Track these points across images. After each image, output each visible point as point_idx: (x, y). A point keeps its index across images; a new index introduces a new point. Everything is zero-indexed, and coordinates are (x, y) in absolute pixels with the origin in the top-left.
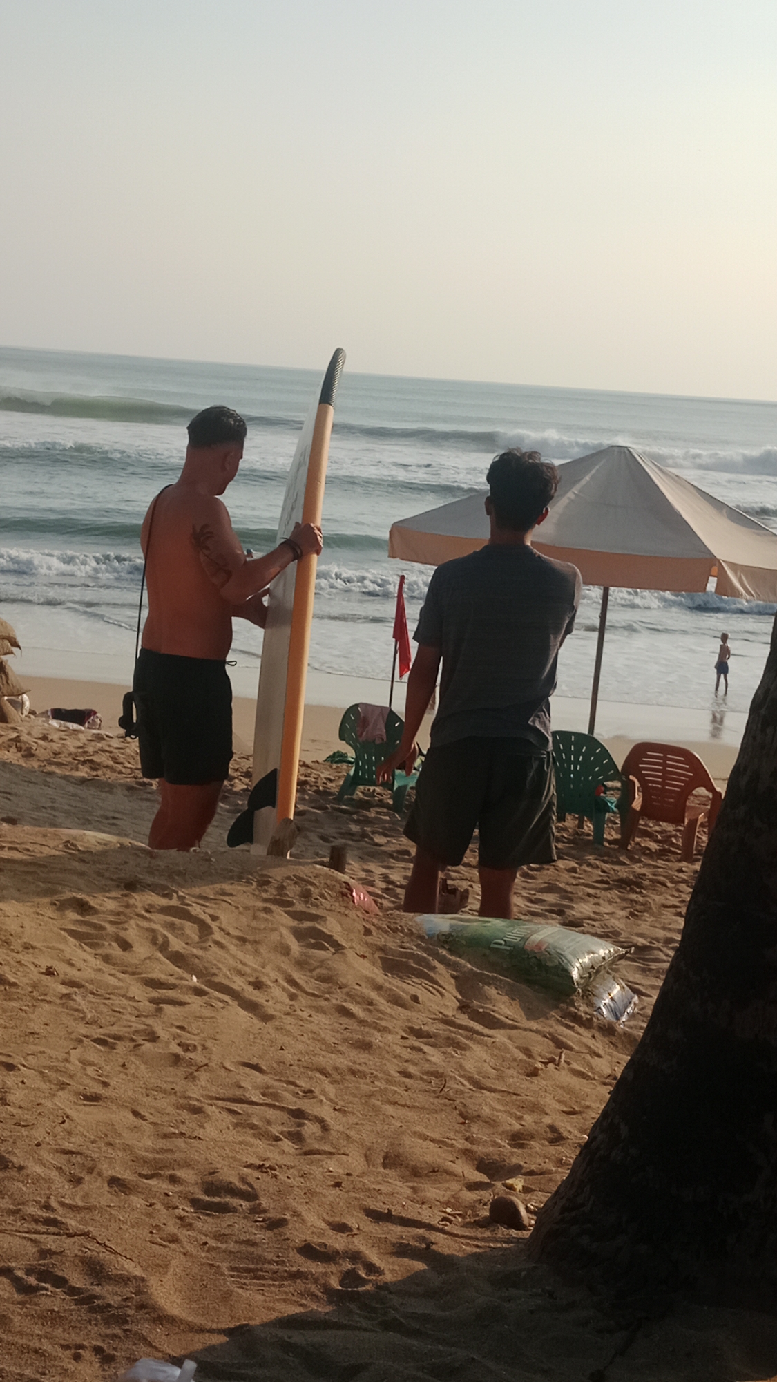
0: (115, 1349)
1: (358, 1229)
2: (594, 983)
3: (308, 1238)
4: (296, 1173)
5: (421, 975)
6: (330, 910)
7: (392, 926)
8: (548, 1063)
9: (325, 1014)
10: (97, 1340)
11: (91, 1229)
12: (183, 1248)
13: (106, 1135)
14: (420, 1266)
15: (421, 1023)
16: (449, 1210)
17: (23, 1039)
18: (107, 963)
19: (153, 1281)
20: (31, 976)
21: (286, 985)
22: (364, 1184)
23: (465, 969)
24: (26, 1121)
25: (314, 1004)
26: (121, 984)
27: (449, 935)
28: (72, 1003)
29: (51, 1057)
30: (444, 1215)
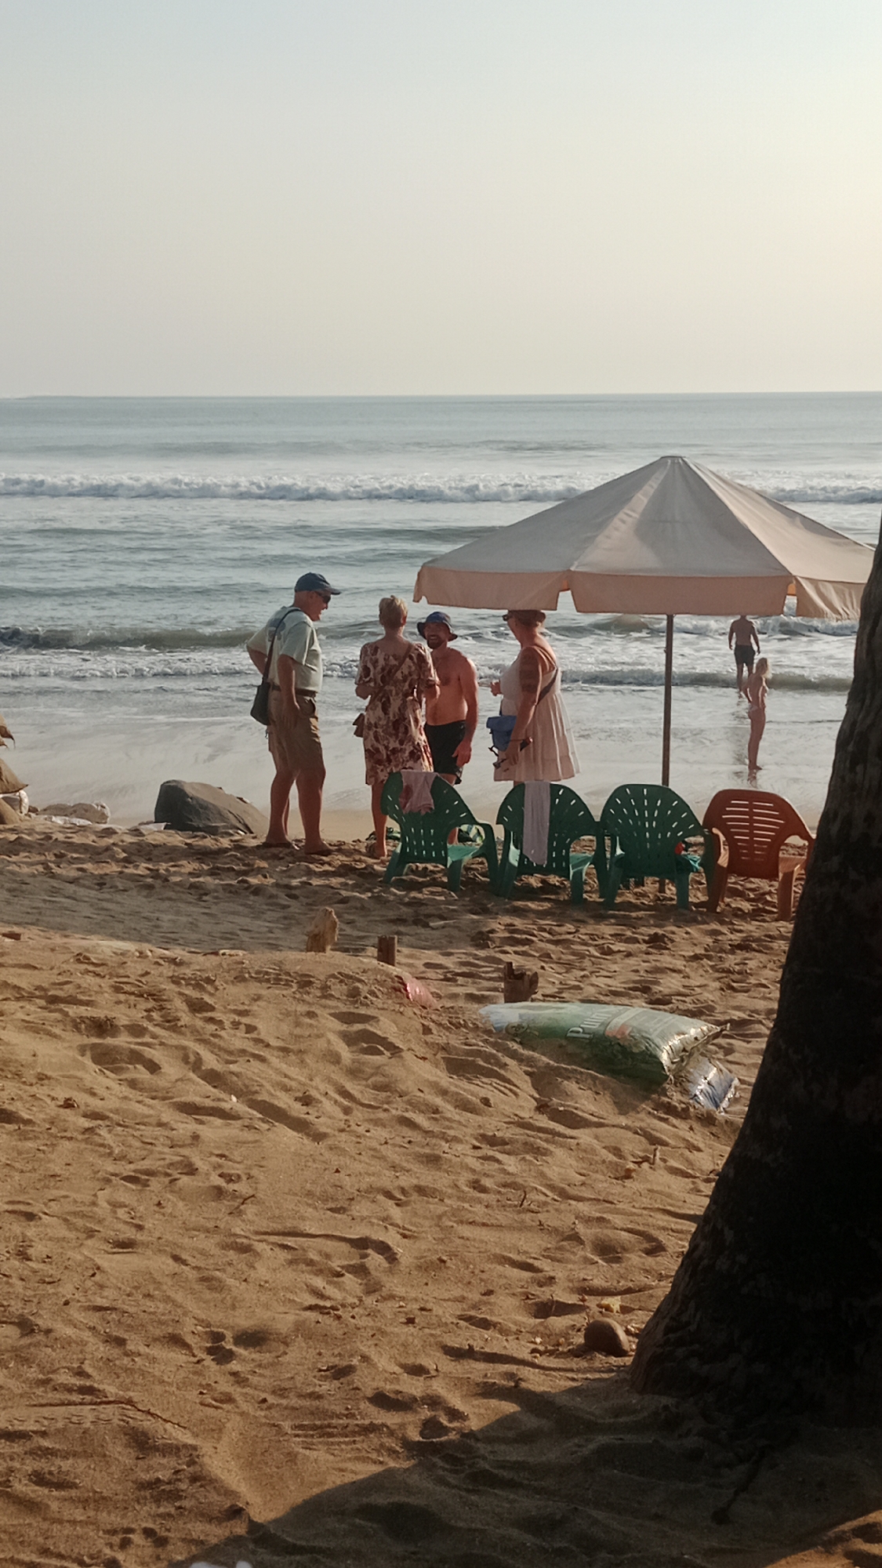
0: (168, 1530)
1: (437, 1370)
2: (688, 1068)
3: (381, 1384)
4: (362, 1311)
5: (491, 1074)
6: (383, 1009)
7: (454, 1021)
8: (641, 1162)
9: (385, 1127)
10: (147, 1521)
11: (131, 1394)
12: (238, 1407)
13: (143, 1286)
14: (510, 1408)
15: (494, 1129)
16: (538, 1340)
17: (43, 1183)
18: (135, 1089)
19: (206, 1447)
20: (48, 1111)
21: (338, 1097)
22: (440, 1317)
23: (540, 1064)
24: (51, 1276)
25: (372, 1116)
26: (151, 1112)
27: (519, 1027)
28: (96, 1138)
29: (75, 1202)
30: (533, 1346)
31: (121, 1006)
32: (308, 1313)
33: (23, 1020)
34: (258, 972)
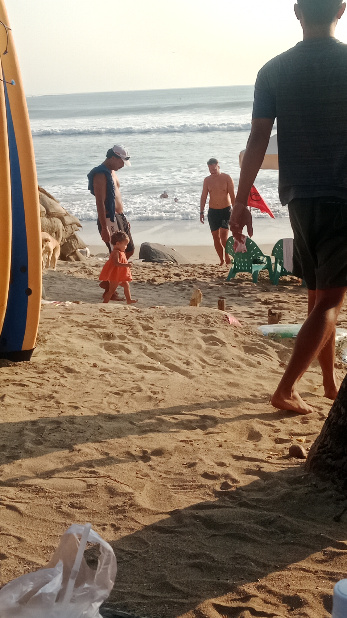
0: (120, 524)
1: (229, 464)
2: (342, 349)
3: (206, 470)
4: (202, 442)
5: (262, 352)
6: (219, 328)
7: (247, 332)
9: (218, 373)
10: (112, 521)
11: (109, 474)
12: (150, 478)
13: (118, 433)
14: (256, 478)
15: (262, 373)
16: (271, 453)
17: (82, 395)
18: (121, 360)
19: (136, 494)
20: (87, 368)
21: (200, 362)
22: (232, 444)
23: (281, 348)
24: (82, 430)
25: (214, 369)
26: (127, 368)
27: (274, 334)
28: (104, 378)
29: (94, 402)
30: (269, 455)
31: (117, 328)
32: (181, 443)
33: (79, 334)
34: (170, 315)
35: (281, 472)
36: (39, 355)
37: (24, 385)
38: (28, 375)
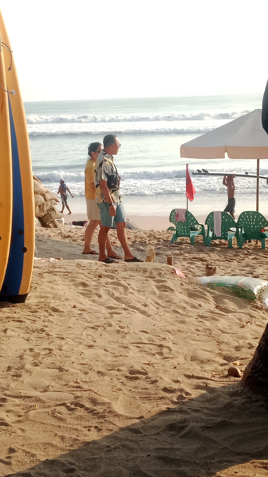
0: (102, 427)
1: (183, 381)
2: (262, 295)
3: (165, 386)
4: (161, 365)
5: (201, 297)
6: (168, 278)
7: (190, 282)
8: (248, 323)
9: (169, 313)
10: (96, 424)
11: (91, 388)
12: (123, 392)
13: (96, 358)
14: (204, 392)
15: (202, 313)
16: (214, 373)
17: (66, 329)
18: (94, 302)
19: (113, 403)
20: (68, 309)
21: (155, 305)
22: (184, 366)
23: (216, 294)
24: (68, 355)
25: (165, 310)
26: (99, 309)
27: (210, 283)
28: (82, 316)
29: (76, 334)
30: (212, 375)
32: (144, 365)
34: (130, 268)
35: (224, 387)
36: (31, 298)
37: (21, 322)
38: (24, 314)
